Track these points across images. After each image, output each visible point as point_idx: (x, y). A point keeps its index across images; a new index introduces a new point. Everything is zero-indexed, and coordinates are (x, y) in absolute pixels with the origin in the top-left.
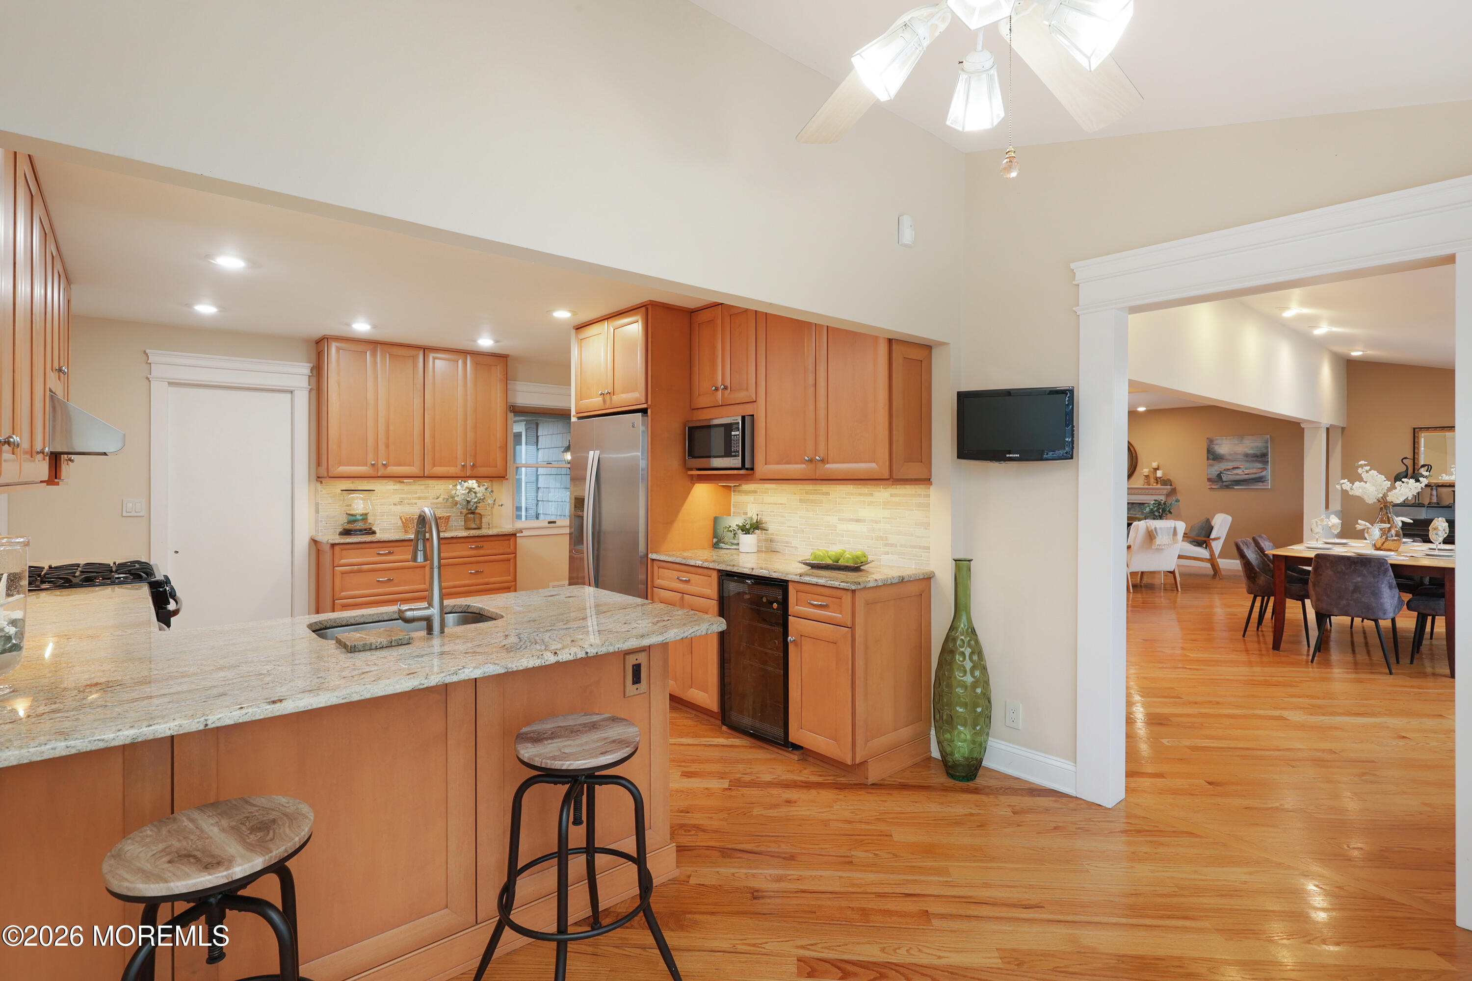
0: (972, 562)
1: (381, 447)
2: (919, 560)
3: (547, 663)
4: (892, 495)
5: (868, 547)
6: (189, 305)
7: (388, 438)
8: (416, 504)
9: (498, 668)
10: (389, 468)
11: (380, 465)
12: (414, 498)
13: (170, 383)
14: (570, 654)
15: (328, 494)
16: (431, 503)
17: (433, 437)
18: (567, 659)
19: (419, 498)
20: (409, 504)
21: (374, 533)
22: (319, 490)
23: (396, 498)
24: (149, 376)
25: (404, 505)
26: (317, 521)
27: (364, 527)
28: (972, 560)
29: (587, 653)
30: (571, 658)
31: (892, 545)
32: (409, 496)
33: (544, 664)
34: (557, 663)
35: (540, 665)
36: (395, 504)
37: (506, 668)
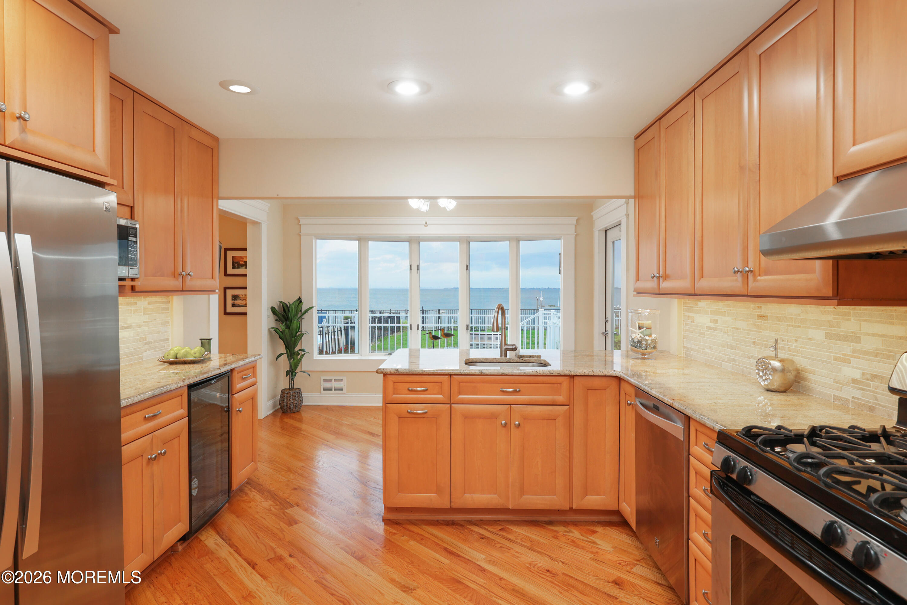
0: (211, 340)
2: (163, 350)
4: (149, 303)
5: (134, 349)
28: (211, 339)
31: (150, 343)
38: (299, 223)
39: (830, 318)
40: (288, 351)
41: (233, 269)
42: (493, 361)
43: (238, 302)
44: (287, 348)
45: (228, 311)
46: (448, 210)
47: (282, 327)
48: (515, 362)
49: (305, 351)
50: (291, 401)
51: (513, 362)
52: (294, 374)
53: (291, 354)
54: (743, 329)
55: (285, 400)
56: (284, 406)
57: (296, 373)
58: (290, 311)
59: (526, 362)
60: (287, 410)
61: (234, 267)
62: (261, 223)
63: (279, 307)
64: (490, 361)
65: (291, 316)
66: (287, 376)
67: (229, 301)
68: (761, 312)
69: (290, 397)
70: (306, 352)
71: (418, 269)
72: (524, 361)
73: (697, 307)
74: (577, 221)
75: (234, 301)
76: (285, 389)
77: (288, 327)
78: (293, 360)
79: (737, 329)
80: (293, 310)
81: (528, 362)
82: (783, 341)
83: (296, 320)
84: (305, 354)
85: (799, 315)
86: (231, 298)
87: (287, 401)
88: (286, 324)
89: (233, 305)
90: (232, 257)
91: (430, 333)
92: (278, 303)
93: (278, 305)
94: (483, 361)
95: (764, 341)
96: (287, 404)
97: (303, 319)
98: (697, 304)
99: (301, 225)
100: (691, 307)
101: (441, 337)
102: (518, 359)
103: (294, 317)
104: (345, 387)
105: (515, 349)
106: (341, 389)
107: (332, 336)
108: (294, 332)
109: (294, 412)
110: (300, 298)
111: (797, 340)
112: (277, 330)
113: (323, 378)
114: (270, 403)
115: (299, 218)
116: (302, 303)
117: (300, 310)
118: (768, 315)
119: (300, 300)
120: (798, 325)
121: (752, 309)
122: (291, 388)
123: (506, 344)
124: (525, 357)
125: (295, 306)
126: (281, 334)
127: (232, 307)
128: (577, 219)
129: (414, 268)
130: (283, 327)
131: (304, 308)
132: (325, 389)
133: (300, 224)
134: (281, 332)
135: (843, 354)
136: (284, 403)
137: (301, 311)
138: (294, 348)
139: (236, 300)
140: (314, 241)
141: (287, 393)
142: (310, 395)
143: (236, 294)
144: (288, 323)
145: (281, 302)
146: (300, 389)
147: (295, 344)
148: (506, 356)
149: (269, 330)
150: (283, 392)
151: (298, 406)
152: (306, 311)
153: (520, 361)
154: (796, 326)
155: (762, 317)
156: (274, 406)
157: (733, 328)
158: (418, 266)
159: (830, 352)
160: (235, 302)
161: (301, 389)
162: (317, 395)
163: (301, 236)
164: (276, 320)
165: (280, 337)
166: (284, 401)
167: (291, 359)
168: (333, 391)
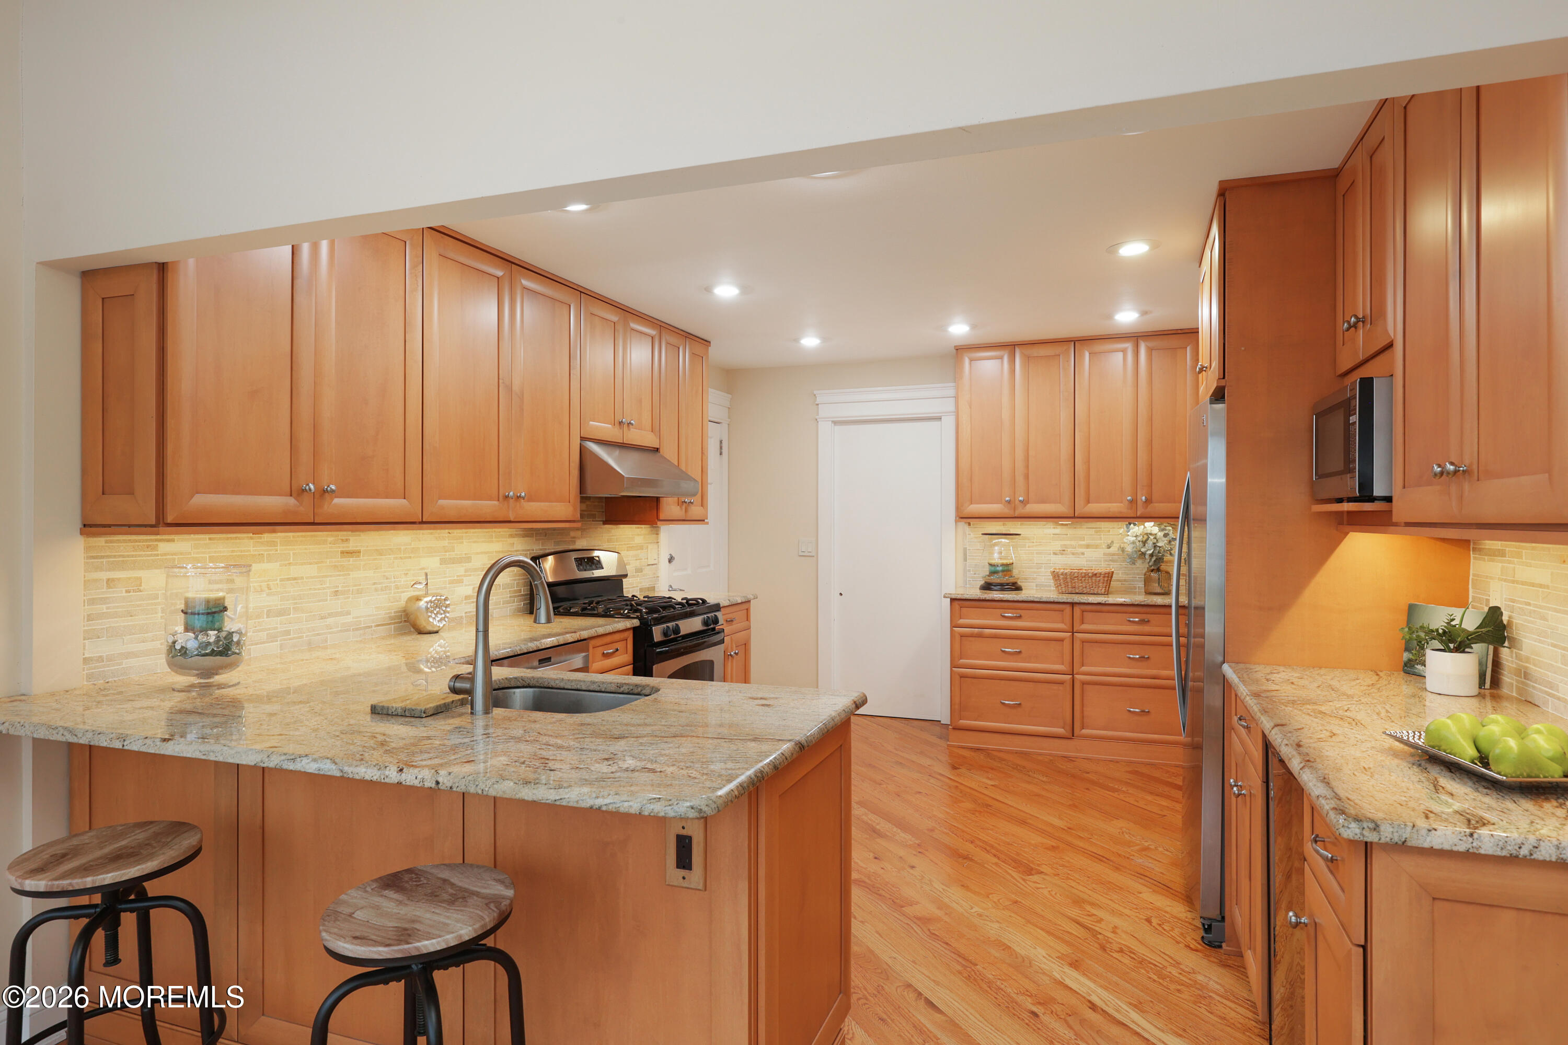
1: (1020, 479)
3: (387, 780)
6: (797, 340)
7: (1027, 467)
8: (1083, 554)
9: (334, 768)
10: (1028, 506)
11: (1017, 502)
12: (1081, 546)
13: (835, 423)
14: (416, 778)
15: (976, 538)
16: (1104, 554)
17: (1088, 462)
18: (411, 784)
19: (1088, 546)
20: (1073, 554)
21: (1018, 589)
22: (967, 533)
23: (1057, 545)
24: (817, 417)
25: (1066, 554)
26: (965, 571)
27: (1005, 580)
29: (437, 783)
30: (416, 783)
32: (1073, 543)
33: (383, 781)
34: (399, 783)
35: (379, 780)
36: (1055, 554)
37: (342, 771)
39: (445, 543)
54: (307, 578)
68: (348, 547)
73: (157, 555)
79: (295, 579)
82: (387, 578)
85: (411, 544)
95: (355, 586)
98: (155, 548)
100: (123, 556)
111: (407, 574)
118: (362, 549)
120: (408, 555)
121: (330, 544)
135: (458, 576)
154: (406, 558)
155: (347, 553)
157: (282, 580)
159: (445, 577)
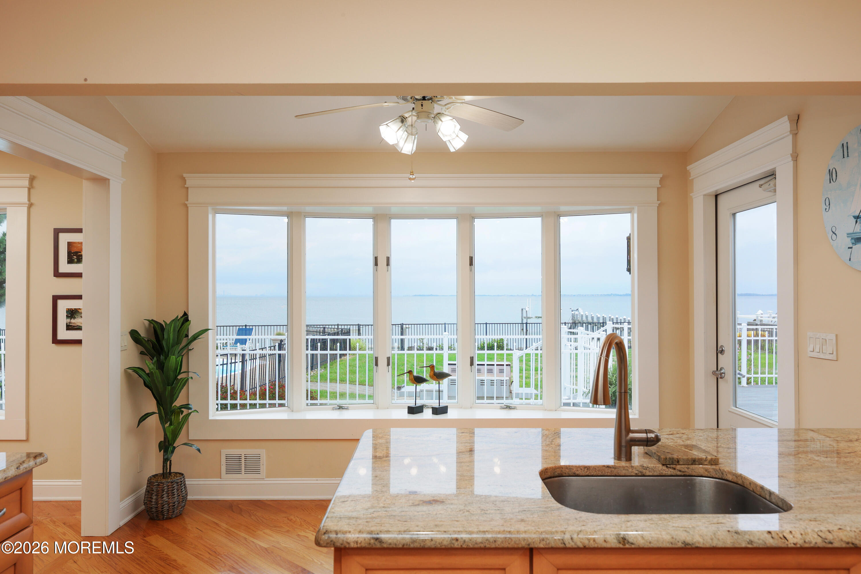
38: (186, 184)
40: (162, 408)
41: (70, 265)
42: (603, 473)
43: (76, 321)
44: (160, 403)
45: (60, 337)
46: (452, 150)
47: (149, 365)
48: (655, 474)
49: (190, 409)
50: (165, 498)
51: (651, 474)
52: (171, 449)
53: (166, 414)
55: (154, 497)
56: (152, 508)
57: (174, 448)
58: (166, 337)
59: (683, 474)
60: (157, 516)
61: (70, 261)
62: (109, 180)
63: (147, 330)
64: (595, 474)
65: (167, 345)
66: (160, 452)
67: (62, 320)
69: (163, 491)
70: (193, 410)
71: (388, 264)
72: (679, 473)
74: (662, 180)
75: (71, 319)
76: (155, 476)
77: (161, 366)
78: (171, 424)
80: (170, 335)
81: (688, 474)
83: (176, 352)
84: (191, 413)
86: (65, 314)
87: (157, 499)
88: (158, 361)
89: (69, 327)
90: (68, 242)
91: (410, 372)
92: (147, 323)
93: (145, 326)
94: (577, 473)
96: (157, 503)
97: (190, 350)
99: (188, 188)
101: (428, 378)
102: (664, 468)
103: (173, 347)
104: (263, 468)
105: (653, 441)
106: (257, 471)
107: (261, 361)
108: (172, 374)
109: (171, 518)
110: (185, 314)
112: (141, 372)
113: (225, 452)
114: (129, 501)
115: (185, 175)
116: (188, 323)
117: (184, 336)
119: (185, 318)
122: (166, 474)
123: (629, 431)
124: (681, 463)
125: (174, 327)
126: (147, 379)
127: (67, 330)
128: (660, 180)
129: (382, 262)
130: (152, 365)
131: (193, 329)
132: (229, 471)
133: (186, 186)
134: (148, 374)
136: (152, 502)
137: (187, 336)
138: (172, 403)
139: (74, 318)
140: (210, 217)
141: (158, 485)
142: (201, 482)
143: (73, 307)
144: (162, 357)
145: (151, 322)
146: (182, 474)
147: (173, 396)
148: (629, 458)
149: (125, 371)
150: (150, 481)
151: (178, 506)
152: (195, 337)
153: (669, 473)
156: (136, 504)
158: (388, 259)
160: (73, 321)
161: (185, 475)
162: (215, 481)
163: (187, 207)
164: (142, 353)
165: (146, 385)
166: (151, 498)
167: (166, 423)
168: (243, 475)
